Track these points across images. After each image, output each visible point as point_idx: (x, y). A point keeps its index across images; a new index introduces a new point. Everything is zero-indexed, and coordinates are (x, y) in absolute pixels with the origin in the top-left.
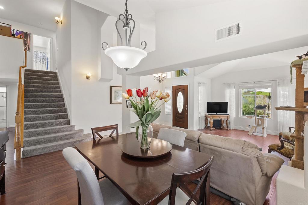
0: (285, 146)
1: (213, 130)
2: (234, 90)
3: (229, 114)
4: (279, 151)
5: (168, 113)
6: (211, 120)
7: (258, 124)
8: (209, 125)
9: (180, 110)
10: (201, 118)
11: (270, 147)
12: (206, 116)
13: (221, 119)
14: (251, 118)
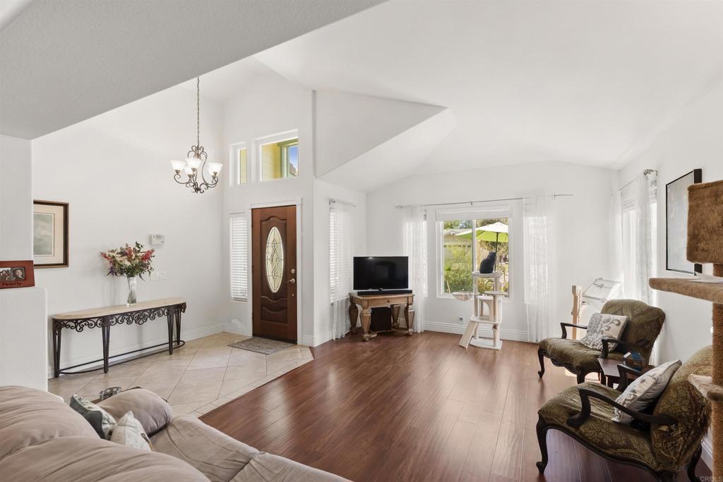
0: (594, 409)
1: (370, 339)
2: (424, 224)
3: (411, 292)
4: (573, 430)
5: (240, 296)
6: (366, 311)
7: (482, 315)
8: (359, 324)
9: (274, 284)
10: (336, 306)
11: (544, 416)
12: (352, 299)
13: (392, 306)
14: (466, 298)
